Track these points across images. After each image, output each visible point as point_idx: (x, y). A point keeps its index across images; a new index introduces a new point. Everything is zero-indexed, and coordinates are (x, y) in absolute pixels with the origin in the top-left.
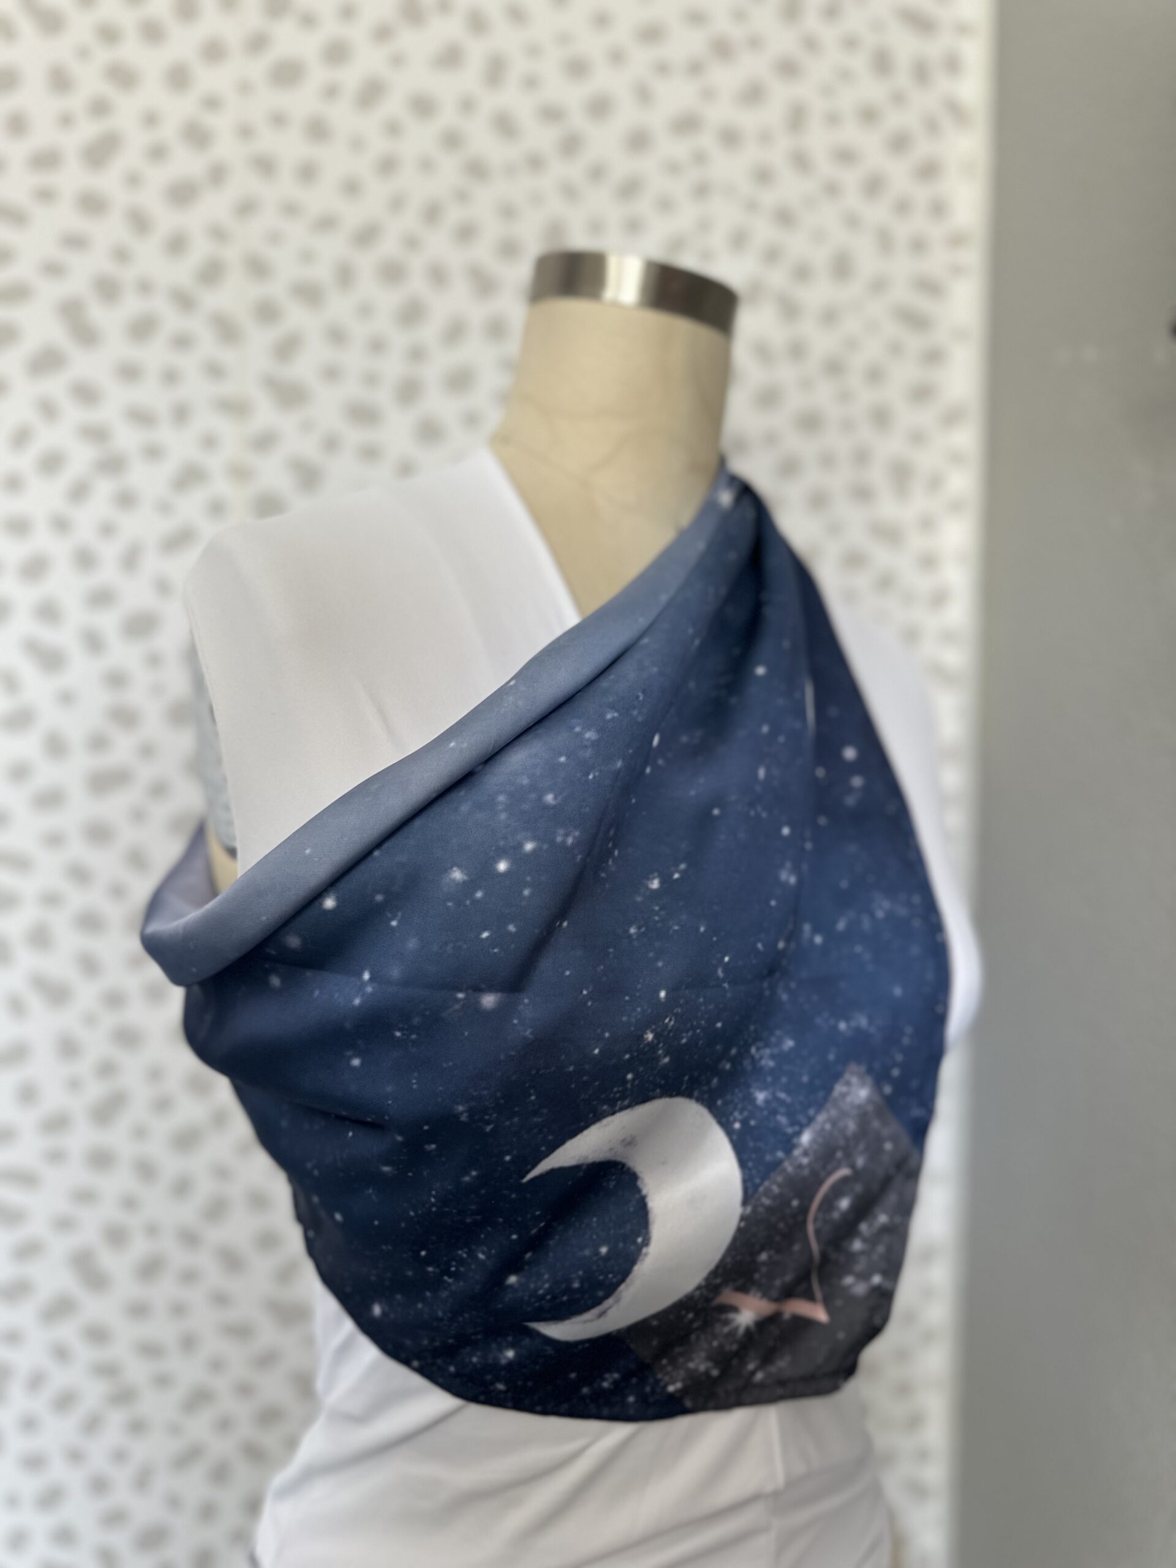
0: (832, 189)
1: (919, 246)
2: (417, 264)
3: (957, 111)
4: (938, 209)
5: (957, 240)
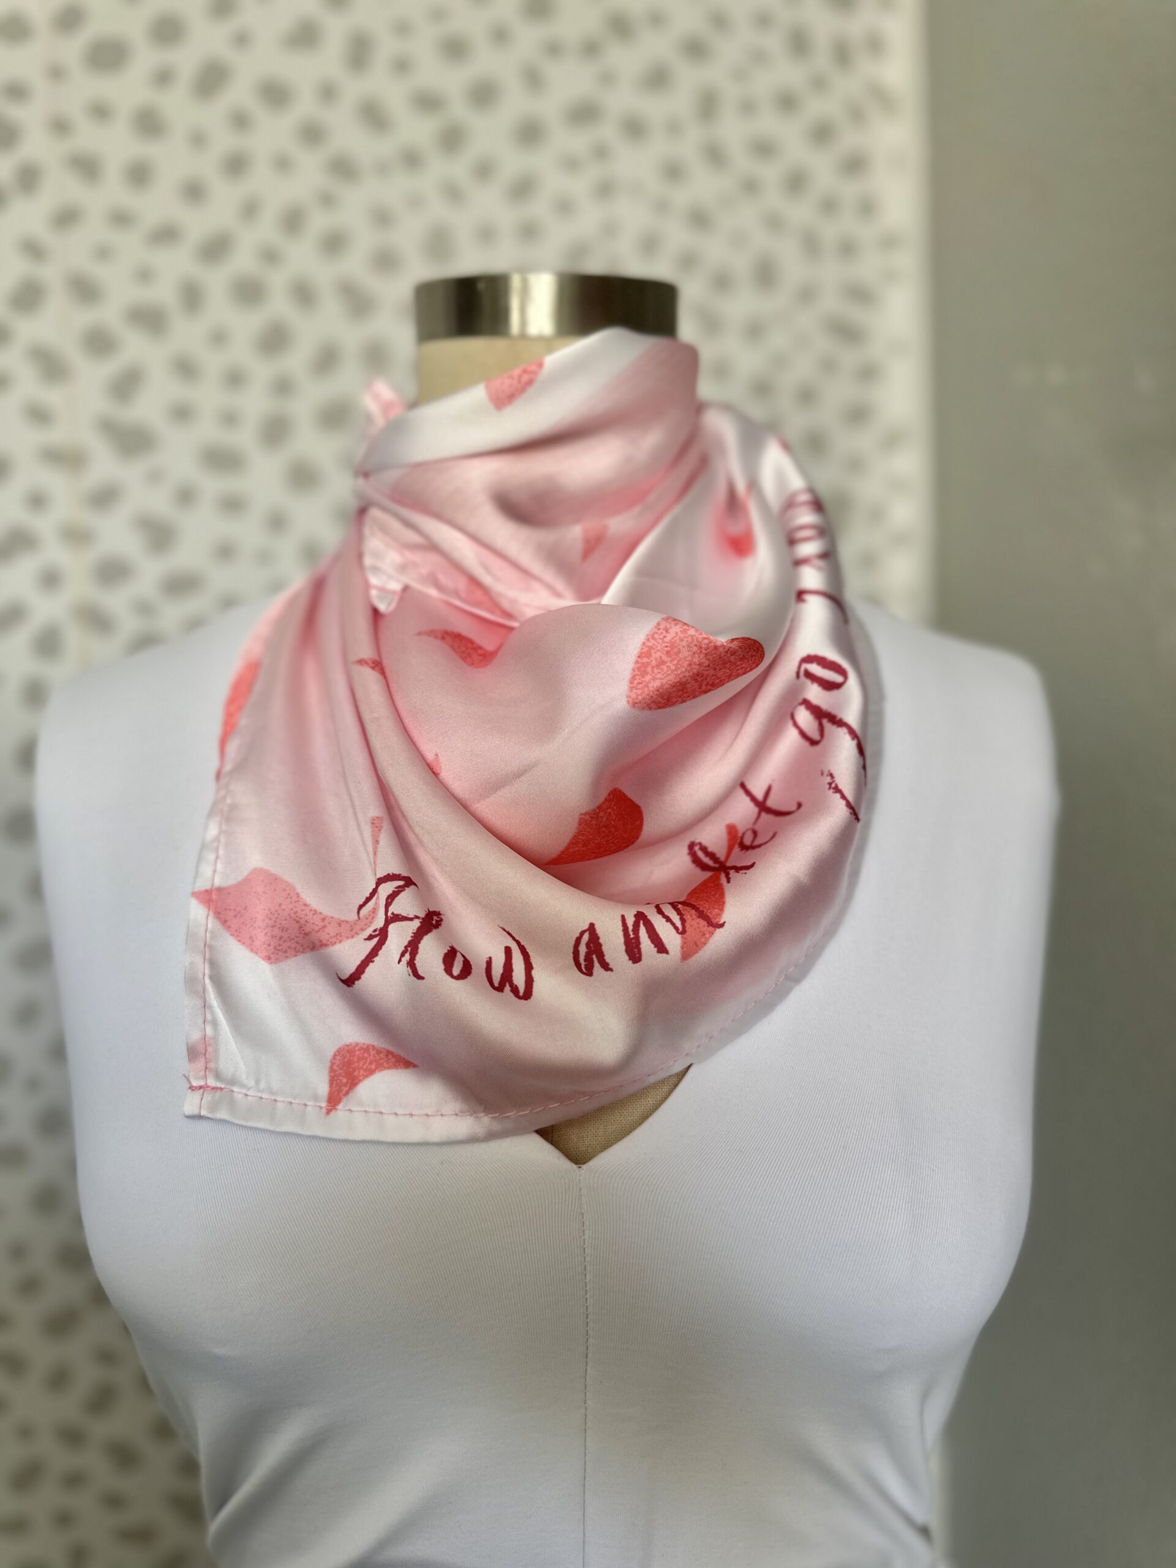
1: (848, 249)
3: (882, 98)
4: (867, 208)
5: (889, 242)
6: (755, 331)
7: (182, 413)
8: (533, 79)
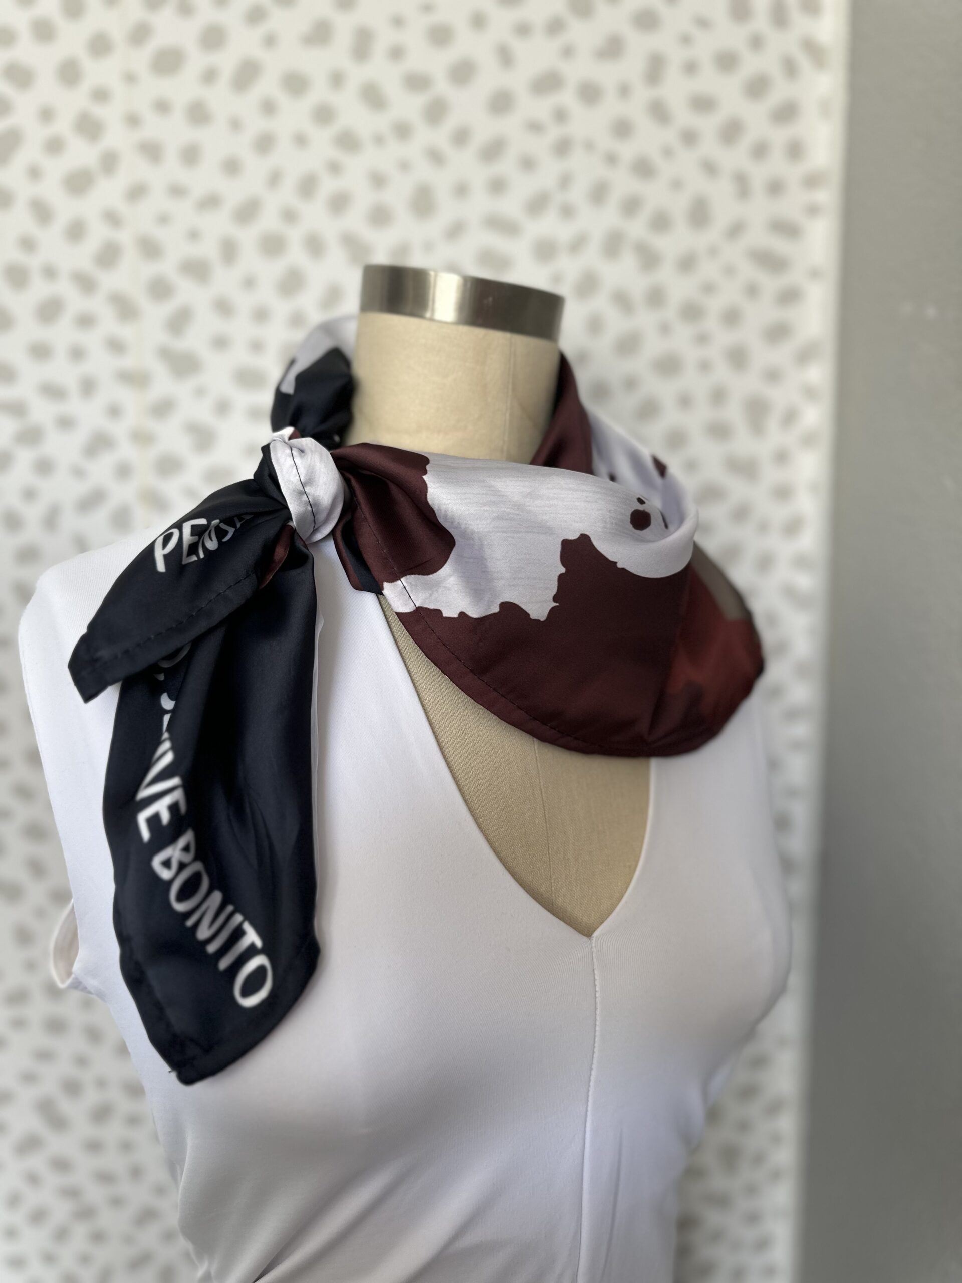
0: (690, 138)
1: (775, 188)
2: (295, 236)
3: (814, 50)
4: (795, 151)
6: (687, 263)
7: (221, 343)
8: (505, 56)
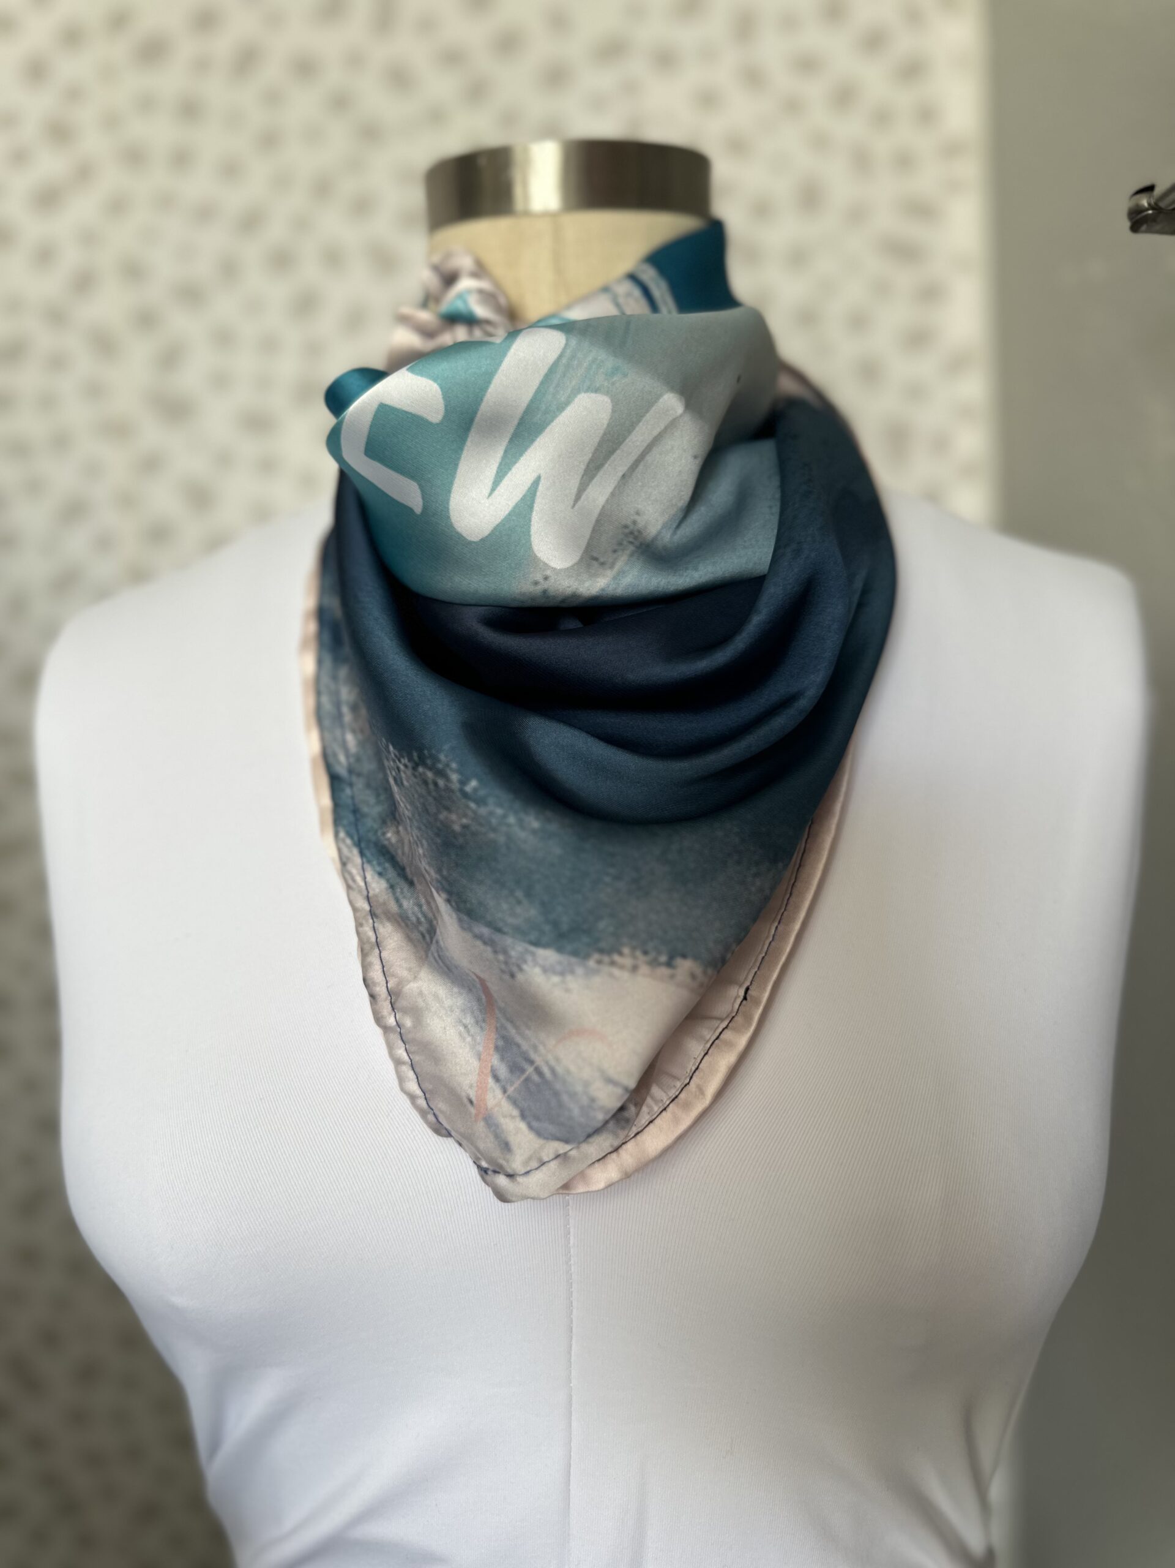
0: (793, 107)
1: (904, 162)
2: (308, 248)
4: (927, 115)
5: (952, 150)
6: (798, 258)
7: (221, 381)
8: (559, 23)
